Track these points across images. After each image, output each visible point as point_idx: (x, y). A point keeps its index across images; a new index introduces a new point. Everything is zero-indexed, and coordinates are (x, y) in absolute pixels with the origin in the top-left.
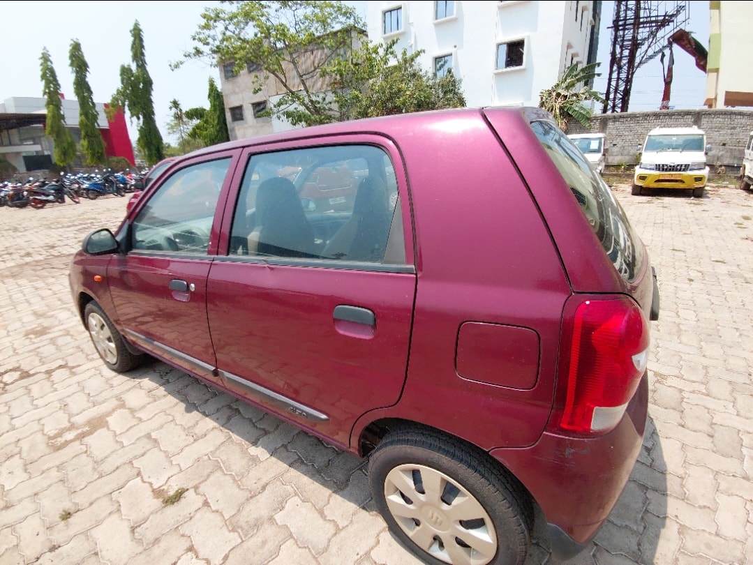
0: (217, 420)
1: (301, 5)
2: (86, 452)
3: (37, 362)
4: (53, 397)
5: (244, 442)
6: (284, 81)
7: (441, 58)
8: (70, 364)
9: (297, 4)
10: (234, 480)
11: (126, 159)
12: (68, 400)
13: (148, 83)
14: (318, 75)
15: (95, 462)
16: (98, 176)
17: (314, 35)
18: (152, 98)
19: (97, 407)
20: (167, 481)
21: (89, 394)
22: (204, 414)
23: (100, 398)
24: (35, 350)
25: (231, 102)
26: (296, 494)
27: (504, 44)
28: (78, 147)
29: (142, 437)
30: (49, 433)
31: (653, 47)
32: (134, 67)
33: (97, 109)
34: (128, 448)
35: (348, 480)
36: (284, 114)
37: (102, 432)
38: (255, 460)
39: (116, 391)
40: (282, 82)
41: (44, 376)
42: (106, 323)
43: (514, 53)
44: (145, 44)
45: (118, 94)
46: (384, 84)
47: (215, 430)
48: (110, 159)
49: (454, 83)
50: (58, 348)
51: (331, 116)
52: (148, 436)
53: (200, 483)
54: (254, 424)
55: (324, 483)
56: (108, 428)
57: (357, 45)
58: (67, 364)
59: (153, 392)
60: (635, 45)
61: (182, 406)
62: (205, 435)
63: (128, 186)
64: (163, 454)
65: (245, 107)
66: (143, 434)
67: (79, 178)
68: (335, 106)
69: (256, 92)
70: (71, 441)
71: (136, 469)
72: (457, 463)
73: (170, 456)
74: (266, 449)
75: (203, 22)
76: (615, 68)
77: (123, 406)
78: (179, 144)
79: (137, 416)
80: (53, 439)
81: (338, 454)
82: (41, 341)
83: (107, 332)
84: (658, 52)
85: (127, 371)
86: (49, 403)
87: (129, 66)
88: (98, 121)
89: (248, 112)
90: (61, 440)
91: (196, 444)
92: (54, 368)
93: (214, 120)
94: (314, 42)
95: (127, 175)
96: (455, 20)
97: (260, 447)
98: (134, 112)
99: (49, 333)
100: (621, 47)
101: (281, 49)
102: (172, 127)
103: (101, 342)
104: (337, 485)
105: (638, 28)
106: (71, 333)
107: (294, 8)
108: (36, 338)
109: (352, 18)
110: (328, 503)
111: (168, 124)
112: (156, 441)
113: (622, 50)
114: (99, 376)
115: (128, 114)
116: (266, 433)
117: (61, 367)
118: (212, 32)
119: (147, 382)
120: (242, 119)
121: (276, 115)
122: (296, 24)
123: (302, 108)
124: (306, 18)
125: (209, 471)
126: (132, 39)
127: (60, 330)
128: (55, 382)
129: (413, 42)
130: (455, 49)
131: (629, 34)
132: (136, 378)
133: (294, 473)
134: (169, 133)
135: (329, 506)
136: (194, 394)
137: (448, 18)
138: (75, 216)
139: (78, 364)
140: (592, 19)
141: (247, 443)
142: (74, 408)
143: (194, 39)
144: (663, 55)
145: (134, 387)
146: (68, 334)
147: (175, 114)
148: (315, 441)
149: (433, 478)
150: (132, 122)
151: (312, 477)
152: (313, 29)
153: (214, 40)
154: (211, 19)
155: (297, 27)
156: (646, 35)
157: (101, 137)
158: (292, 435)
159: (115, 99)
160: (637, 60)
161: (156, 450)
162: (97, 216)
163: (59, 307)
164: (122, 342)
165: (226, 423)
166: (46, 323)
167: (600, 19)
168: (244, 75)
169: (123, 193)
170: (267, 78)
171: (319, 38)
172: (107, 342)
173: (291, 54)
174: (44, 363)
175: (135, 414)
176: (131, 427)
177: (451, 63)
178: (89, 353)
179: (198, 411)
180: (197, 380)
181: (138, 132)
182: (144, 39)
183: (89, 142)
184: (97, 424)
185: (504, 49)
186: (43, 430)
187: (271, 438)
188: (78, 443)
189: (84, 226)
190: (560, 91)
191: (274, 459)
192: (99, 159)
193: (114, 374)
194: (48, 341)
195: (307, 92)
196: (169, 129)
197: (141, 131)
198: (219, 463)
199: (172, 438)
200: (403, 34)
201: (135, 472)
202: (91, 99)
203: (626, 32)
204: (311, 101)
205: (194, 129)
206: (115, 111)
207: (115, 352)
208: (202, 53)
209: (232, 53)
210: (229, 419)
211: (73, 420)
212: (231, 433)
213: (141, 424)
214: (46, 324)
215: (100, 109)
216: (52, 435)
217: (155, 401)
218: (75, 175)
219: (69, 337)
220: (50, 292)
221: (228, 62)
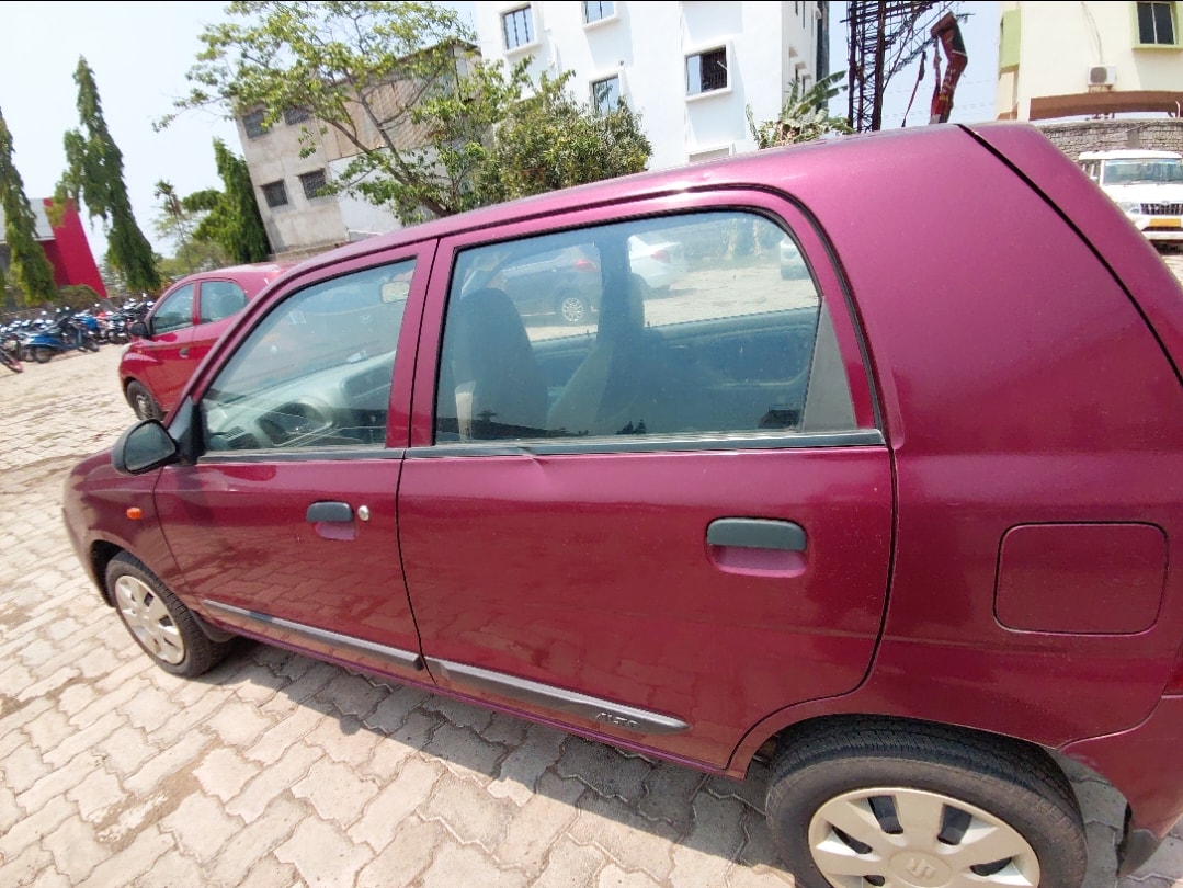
0: (408, 740)
1: (366, 9)
2: (176, 847)
3: (26, 679)
4: (73, 745)
5: (474, 775)
6: (353, 134)
7: (599, 82)
8: (89, 674)
9: (358, 7)
10: (485, 854)
11: (90, 288)
12: (108, 746)
13: (114, 156)
14: (409, 121)
15: (202, 866)
16: (49, 322)
17: (394, 58)
18: (123, 180)
19: (167, 752)
20: (355, 881)
21: (143, 729)
22: (379, 731)
23: (167, 734)
24: (14, 654)
25: (262, 175)
26: (609, 861)
27: (696, 55)
28: (8, 276)
29: (275, 798)
30: (92, 817)
31: (908, 45)
32: (85, 132)
33: (33, 208)
34: (255, 826)
35: (691, 816)
36: (359, 188)
37: (191, 802)
38: (507, 806)
39: (196, 713)
40: (349, 135)
41: (46, 704)
42: (154, 590)
43: (713, 68)
44: (100, 92)
45: (65, 180)
46: (521, 127)
47: (412, 762)
48: (63, 290)
49: (629, 120)
50: (56, 645)
51: (436, 186)
52: (287, 795)
53: (420, 874)
54: (478, 736)
55: (651, 828)
56: (204, 793)
57: (465, 67)
58: (82, 674)
59: (269, 706)
60: (883, 43)
61: (333, 724)
62: (397, 774)
63: (103, 333)
64: (327, 827)
65: (288, 182)
66: (276, 793)
67: (15, 329)
68: (442, 170)
69: (305, 154)
70: (141, 828)
71: (287, 868)
72: (977, 775)
73: (344, 828)
74: (521, 782)
75: (204, 48)
76: (856, 82)
77: (217, 742)
78: (179, 254)
79: (252, 758)
80: (103, 829)
81: (653, 768)
82: (22, 635)
83: (159, 607)
84: (916, 53)
85: (204, 673)
86: (73, 757)
87: (77, 131)
88: (37, 230)
89: (295, 190)
90: (118, 830)
91: (385, 794)
92: (60, 684)
93: (235, 208)
94: (395, 69)
95: (97, 313)
96: (616, 22)
97: (508, 780)
98: (96, 208)
99: (29, 618)
100: (862, 51)
101: (342, 82)
102: (163, 227)
103: (147, 629)
104: (675, 828)
105: (885, 18)
106: (72, 613)
107: (354, 15)
108: (10, 629)
109: (454, 27)
110: (674, 866)
111: (156, 222)
112: (305, 803)
113: (863, 54)
114: (152, 691)
115: (84, 211)
116: (508, 750)
117: (71, 682)
118: (219, 63)
119: (249, 688)
120: (284, 201)
121: (345, 191)
122: (361, 41)
123: (387, 177)
124: (380, 32)
125: (430, 844)
126: (78, 87)
127: (51, 610)
128: (70, 714)
129: (554, 59)
130: (621, 68)
131: (871, 29)
132: (226, 683)
133: (589, 820)
134: (160, 237)
135: (677, 870)
136: (348, 699)
137: (604, 19)
138: (19, 396)
139: (102, 671)
140: (818, 9)
141: (482, 776)
142: (123, 761)
143: (190, 78)
144: (924, 57)
145: (227, 701)
146: (67, 616)
147: (167, 203)
148: (603, 751)
149: (920, 808)
150: (92, 224)
151: (624, 820)
152: (391, 49)
153: (224, 75)
154: (217, 41)
155: (363, 45)
156: (896, 28)
157: (44, 255)
158: (557, 746)
159: (61, 190)
160: (887, 68)
161: (312, 820)
162: (60, 391)
163: (36, 565)
164: (193, 622)
165: (428, 745)
166: (21, 598)
167: (828, 11)
168: (280, 129)
169: (95, 346)
170: (324, 131)
171: (403, 60)
172: (160, 626)
173: (359, 92)
174: (38, 679)
175: (247, 754)
176: (247, 784)
177: (618, 90)
178: (118, 646)
179: (366, 728)
180: (342, 670)
181: (107, 240)
182: (97, 83)
183: (25, 267)
184: (179, 786)
185: (697, 63)
186: (79, 813)
187: (522, 758)
188: (152, 831)
189: (39, 411)
190: (788, 122)
191: (542, 799)
192: (43, 290)
193: (180, 681)
194: (33, 633)
195: (394, 150)
196: (158, 229)
197: (111, 238)
198: (442, 826)
199: (335, 790)
200: (538, 47)
201: (287, 873)
202: (23, 194)
203: (867, 25)
204: (402, 164)
205: (203, 227)
206: (64, 209)
207: (179, 643)
208: (205, 98)
209: (258, 95)
210: (430, 734)
211: (128, 785)
212: (443, 762)
213: (266, 773)
214: (20, 602)
215: (38, 209)
216: (98, 821)
217: (277, 722)
218: (7, 325)
219: (70, 621)
220: (12, 539)
221: (254, 110)
